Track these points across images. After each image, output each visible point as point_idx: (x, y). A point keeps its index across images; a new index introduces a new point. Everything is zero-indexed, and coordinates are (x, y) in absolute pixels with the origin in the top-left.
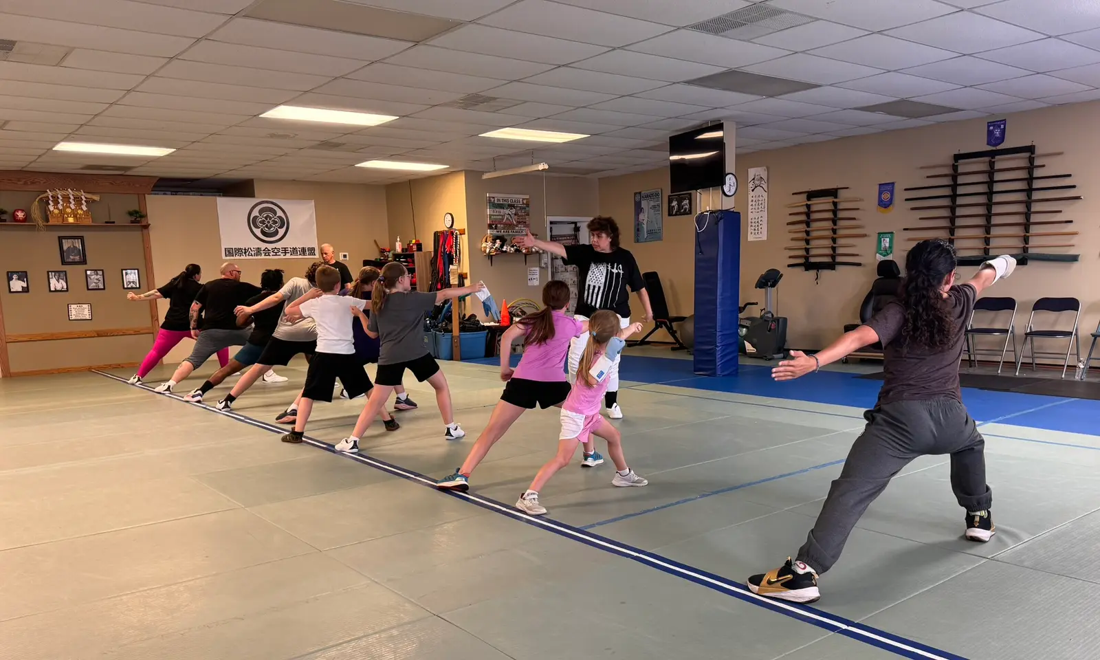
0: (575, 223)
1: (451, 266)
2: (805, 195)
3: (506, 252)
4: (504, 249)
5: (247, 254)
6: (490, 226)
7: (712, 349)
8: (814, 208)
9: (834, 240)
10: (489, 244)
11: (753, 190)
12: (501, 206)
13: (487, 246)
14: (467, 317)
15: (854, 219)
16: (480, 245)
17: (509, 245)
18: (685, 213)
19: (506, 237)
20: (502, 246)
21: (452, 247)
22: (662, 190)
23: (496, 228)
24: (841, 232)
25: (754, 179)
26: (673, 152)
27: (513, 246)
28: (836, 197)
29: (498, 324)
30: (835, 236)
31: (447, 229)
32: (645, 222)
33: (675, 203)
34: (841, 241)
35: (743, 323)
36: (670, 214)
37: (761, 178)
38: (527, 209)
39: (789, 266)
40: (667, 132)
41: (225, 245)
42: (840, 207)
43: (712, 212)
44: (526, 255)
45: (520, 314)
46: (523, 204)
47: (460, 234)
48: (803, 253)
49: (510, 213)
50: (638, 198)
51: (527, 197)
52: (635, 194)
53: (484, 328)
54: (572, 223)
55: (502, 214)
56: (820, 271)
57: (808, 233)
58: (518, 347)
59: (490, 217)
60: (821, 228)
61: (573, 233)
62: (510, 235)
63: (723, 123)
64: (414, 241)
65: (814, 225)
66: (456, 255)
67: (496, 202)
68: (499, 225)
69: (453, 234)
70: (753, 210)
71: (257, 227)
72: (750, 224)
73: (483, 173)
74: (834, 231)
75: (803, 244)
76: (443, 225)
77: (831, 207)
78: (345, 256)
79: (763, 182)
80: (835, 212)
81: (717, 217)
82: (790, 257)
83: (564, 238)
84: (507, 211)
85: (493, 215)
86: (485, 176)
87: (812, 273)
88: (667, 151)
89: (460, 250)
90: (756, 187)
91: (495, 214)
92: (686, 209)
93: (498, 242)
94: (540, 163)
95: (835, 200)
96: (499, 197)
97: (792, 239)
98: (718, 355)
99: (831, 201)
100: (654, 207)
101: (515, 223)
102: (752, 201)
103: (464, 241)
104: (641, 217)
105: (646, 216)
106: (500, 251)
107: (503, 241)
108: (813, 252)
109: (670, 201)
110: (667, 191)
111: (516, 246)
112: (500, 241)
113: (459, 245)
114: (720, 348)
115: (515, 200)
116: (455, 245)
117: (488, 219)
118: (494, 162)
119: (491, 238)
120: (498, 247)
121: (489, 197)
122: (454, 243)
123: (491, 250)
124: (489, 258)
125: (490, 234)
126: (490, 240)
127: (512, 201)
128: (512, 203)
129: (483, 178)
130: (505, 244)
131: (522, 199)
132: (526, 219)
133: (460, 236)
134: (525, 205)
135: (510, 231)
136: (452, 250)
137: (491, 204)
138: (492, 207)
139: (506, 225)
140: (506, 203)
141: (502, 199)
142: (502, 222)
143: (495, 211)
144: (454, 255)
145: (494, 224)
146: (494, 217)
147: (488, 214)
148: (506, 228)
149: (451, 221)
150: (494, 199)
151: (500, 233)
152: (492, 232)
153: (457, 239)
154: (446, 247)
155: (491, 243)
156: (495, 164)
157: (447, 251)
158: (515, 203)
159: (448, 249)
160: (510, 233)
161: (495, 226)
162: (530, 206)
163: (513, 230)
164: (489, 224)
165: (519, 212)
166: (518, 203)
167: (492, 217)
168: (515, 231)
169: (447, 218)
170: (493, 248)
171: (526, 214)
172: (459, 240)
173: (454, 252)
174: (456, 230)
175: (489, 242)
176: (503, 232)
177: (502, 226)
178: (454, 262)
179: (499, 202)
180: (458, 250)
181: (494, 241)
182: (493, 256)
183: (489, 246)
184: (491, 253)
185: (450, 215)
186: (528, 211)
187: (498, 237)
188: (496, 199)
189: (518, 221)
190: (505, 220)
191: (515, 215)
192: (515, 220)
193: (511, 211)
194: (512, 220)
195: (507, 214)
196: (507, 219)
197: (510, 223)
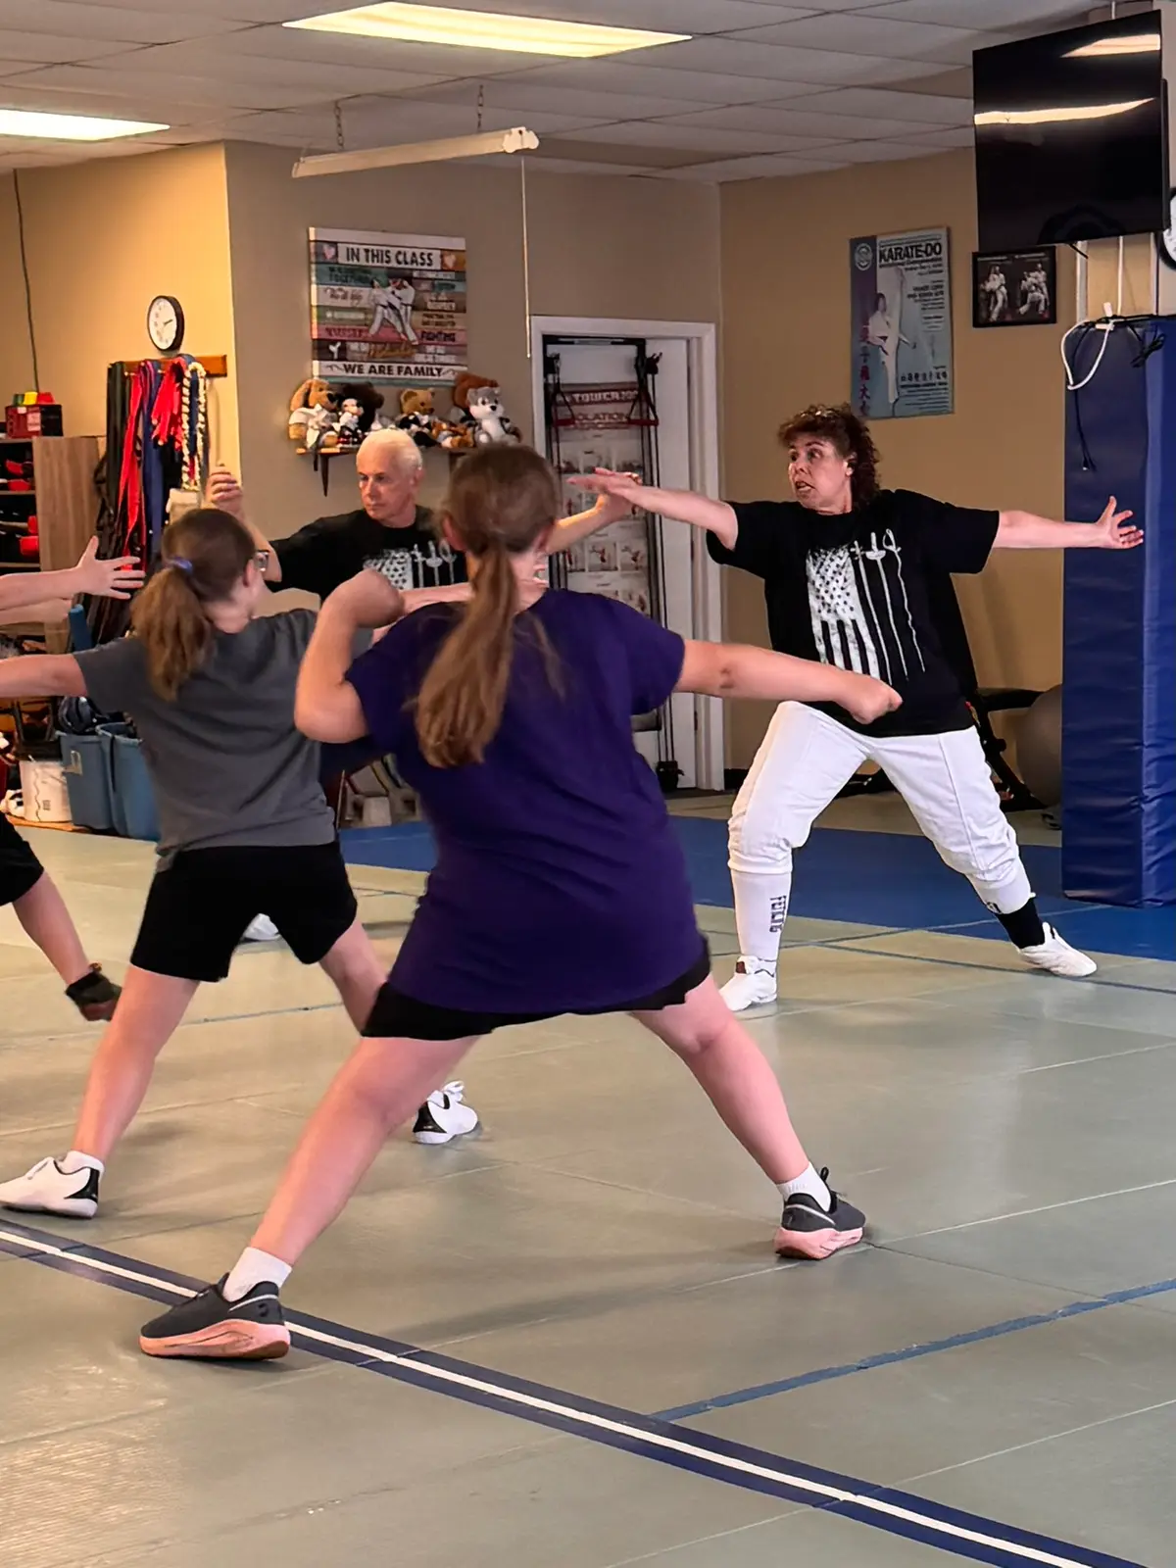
0: (640, 343)
1: (173, 492)
6: (321, 350)
7: (1127, 808)
10: (318, 413)
12: (360, 276)
13: (310, 421)
16: (279, 418)
17: (392, 419)
18: (1033, 319)
19: (378, 390)
20: (364, 423)
21: (176, 421)
22: (949, 230)
23: (343, 356)
26: (984, 102)
31: (158, 356)
32: (890, 346)
33: (996, 282)
36: (980, 321)
38: (459, 287)
40: (966, 33)
43: (1123, 323)
44: (453, 456)
46: (444, 269)
47: (209, 375)
49: (396, 303)
50: (863, 260)
51: (459, 244)
52: (855, 243)
54: (628, 341)
55: (363, 303)
59: (321, 316)
61: (634, 378)
62: (391, 382)
63: (1159, 11)
64: (31, 398)
66: (193, 451)
67: (342, 259)
68: (354, 346)
69: (181, 376)
73: (296, 154)
76: (142, 340)
81: (1141, 339)
83: (598, 396)
84: (384, 295)
85: (333, 309)
86: (306, 168)
88: (968, 98)
89: (206, 433)
91: (339, 303)
92: (1035, 305)
93: (351, 411)
94: (508, 127)
96: (353, 241)
98: (1148, 831)
100: (922, 293)
101: (412, 336)
103: (222, 403)
104: (877, 326)
105: (895, 321)
107: (370, 403)
109: (979, 276)
110: (968, 241)
111: (416, 421)
112: (358, 405)
113: (205, 414)
114: (1155, 803)
115: (414, 254)
116: (190, 414)
117: (315, 321)
118: (338, 117)
119: (325, 392)
120: (353, 428)
121: (316, 241)
122: (185, 409)
123: (324, 437)
124: (316, 469)
125: (320, 376)
126: (318, 401)
127: (401, 258)
128: (403, 266)
129: (294, 176)
130: (377, 416)
131: (439, 252)
132: (453, 324)
133: (208, 381)
134: (450, 276)
135: (395, 366)
136: (176, 433)
137: (325, 267)
138: (327, 279)
139: (379, 347)
140: (379, 264)
141: (367, 251)
142: (364, 334)
143: (340, 294)
144: (186, 451)
145: (334, 343)
146: (337, 315)
147: (314, 302)
148: (378, 355)
149: (174, 326)
150: (333, 250)
151: (356, 374)
152: (328, 372)
153: (198, 395)
154: (154, 422)
155: (325, 413)
156: (339, 125)
157: (157, 439)
158: (414, 266)
159: (162, 429)
160: (395, 375)
161: (339, 349)
162: (468, 276)
163: (405, 366)
164: (318, 340)
165: (427, 297)
166: (426, 267)
167: (329, 315)
168: (413, 367)
169: (157, 315)
170: (332, 429)
171: (453, 305)
172: (206, 398)
173: (185, 442)
174: (192, 359)
175: (318, 407)
176: (370, 372)
177: (365, 347)
178: (185, 478)
179: (355, 262)
180: (200, 436)
181: (335, 404)
182: (331, 460)
183: (317, 423)
184: (324, 450)
185: (168, 304)
186: (463, 294)
187: (349, 390)
188: (343, 249)
189: (424, 332)
190: (376, 326)
191: (414, 308)
192: (414, 330)
193: (397, 292)
194: (403, 325)
195: (386, 304)
196: (385, 322)
197: (394, 337)
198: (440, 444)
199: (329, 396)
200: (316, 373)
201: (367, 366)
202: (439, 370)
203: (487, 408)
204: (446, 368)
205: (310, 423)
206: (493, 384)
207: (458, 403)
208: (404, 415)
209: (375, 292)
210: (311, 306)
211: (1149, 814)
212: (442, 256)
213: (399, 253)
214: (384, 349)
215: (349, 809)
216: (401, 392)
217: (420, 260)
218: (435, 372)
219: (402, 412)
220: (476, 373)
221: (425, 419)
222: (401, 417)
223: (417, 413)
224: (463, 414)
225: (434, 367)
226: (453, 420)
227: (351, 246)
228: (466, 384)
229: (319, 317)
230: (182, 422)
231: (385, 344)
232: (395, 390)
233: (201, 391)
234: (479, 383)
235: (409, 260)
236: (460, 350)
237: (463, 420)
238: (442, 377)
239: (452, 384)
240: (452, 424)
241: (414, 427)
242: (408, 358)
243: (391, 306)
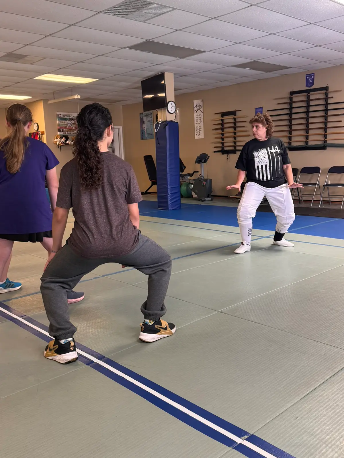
2: (220, 115)
3: (68, 144)
6: (59, 130)
7: (166, 195)
8: (225, 121)
9: (235, 138)
10: (59, 140)
11: (196, 112)
12: (65, 119)
13: (57, 141)
15: (244, 127)
16: (53, 140)
17: (71, 140)
19: (69, 136)
20: (66, 141)
22: (153, 112)
24: (238, 134)
25: (196, 106)
28: (235, 115)
30: (235, 136)
31: (35, 132)
34: (238, 139)
35: (191, 182)
37: (200, 105)
39: (215, 152)
40: (140, 78)
42: (238, 120)
43: (163, 122)
47: (42, 134)
48: (220, 145)
49: (71, 123)
50: (141, 116)
52: (140, 114)
55: (66, 123)
56: (229, 154)
57: (223, 134)
59: (59, 125)
60: (229, 132)
62: (71, 135)
63: (164, 73)
65: (226, 130)
67: (62, 117)
68: (64, 130)
69: (38, 134)
70: (197, 123)
72: (195, 130)
73: (48, 100)
74: (235, 133)
75: (220, 140)
77: (233, 121)
79: (201, 108)
80: (235, 123)
81: (165, 124)
82: (215, 147)
84: (69, 122)
86: (49, 102)
87: (225, 156)
90: (198, 110)
93: (63, 140)
94: (75, 95)
95: (235, 117)
96: (63, 114)
97: (216, 138)
98: (169, 199)
99: (233, 117)
100: (150, 121)
101: (74, 128)
102: (196, 118)
103: (44, 138)
104: (143, 126)
105: (146, 126)
106: (65, 143)
107: (67, 138)
108: (225, 144)
112: (65, 138)
114: (170, 195)
118: (54, 94)
119: (60, 137)
120: (63, 141)
121: (58, 114)
124: (58, 148)
126: (59, 138)
128: (72, 118)
130: (68, 140)
135: (71, 133)
137: (59, 118)
138: (60, 120)
140: (68, 117)
141: (66, 115)
142: (66, 128)
143: (62, 122)
145: (61, 129)
146: (61, 125)
147: (58, 123)
148: (68, 131)
149: (37, 127)
150: (60, 115)
151: (65, 134)
152: (60, 133)
156: (54, 96)
160: (71, 134)
163: (73, 133)
167: (60, 125)
168: (74, 133)
169: (35, 126)
170: (61, 142)
174: (40, 132)
175: (59, 139)
176: (67, 133)
177: (66, 130)
179: (64, 117)
182: (62, 147)
184: (60, 145)
185: (36, 124)
187: (64, 136)
188: (62, 115)
191: (74, 124)
192: (74, 127)
196: (69, 126)
197: (71, 128)
200: (58, 134)
209: (68, 121)
211: (169, 196)
213: (71, 116)
222: (72, 140)
231: (69, 129)
232: (71, 136)
233: (41, 137)
235: (73, 116)
242: (73, 131)
243: (70, 124)
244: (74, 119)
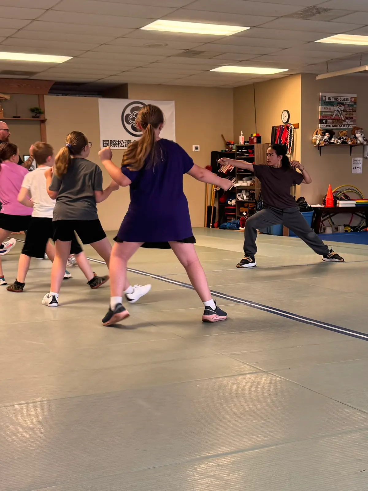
3: (333, 143)
4: (332, 141)
5: (120, 145)
6: (321, 121)
10: (319, 136)
12: (331, 104)
13: (317, 138)
14: (296, 200)
16: (310, 138)
17: (337, 138)
19: (334, 131)
20: (330, 138)
21: (286, 139)
23: (326, 123)
27: (340, 139)
29: (323, 206)
31: (283, 124)
41: (103, 138)
44: (351, 146)
45: (343, 198)
46: (351, 102)
47: (295, 128)
51: (355, 95)
53: (311, 209)
55: (332, 110)
58: (340, 227)
62: (337, 129)
64: (255, 135)
66: (290, 146)
67: (327, 100)
68: (329, 121)
69: (288, 128)
71: (129, 123)
73: (317, 75)
76: (280, 120)
78: (197, 148)
84: (337, 108)
85: (324, 112)
86: (319, 77)
89: (293, 142)
91: (326, 110)
93: (327, 136)
94: (367, 64)
96: (330, 96)
101: (343, 118)
103: (298, 134)
106: (329, 143)
107: (332, 134)
111: (343, 138)
112: (329, 134)
113: (293, 137)
115: (344, 98)
116: (290, 137)
117: (320, 115)
118: (327, 65)
119: (321, 131)
120: (327, 139)
121: (321, 96)
122: (289, 136)
123: (321, 142)
124: (318, 149)
125: (320, 128)
126: (320, 133)
127: (341, 99)
128: (342, 101)
129: (316, 79)
130: (333, 137)
131: (350, 98)
132: (353, 115)
133: (294, 130)
134: (353, 103)
135: (338, 125)
136: (287, 142)
137: (323, 102)
138: (323, 105)
139: (335, 120)
140: (336, 101)
141: (333, 98)
142: (331, 118)
143: (326, 108)
144: (288, 146)
145: (324, 120)
146: (325, 113)
147: (320, 110)
148: (335, 123)
149: (287, 117)
150: (325, 98)
151: (329, 127)
152: (322, 127)
153: (292, 133)
154: (282, 139)
155: (321, 136)
156: (327, 67)
157: (282, 143)
158: (344, 101)
159: (283, 141)
160: (338, 127)
161: (325, 121)
162: (357, 103)
163: (340, 125)
164: (320, 119)
165: (347, 109)
166: (347, 101)
167: (323, 113)
168: (342, 125)
169: (284, 115)
170: (322, 140)
171: (353, 110)
172: (294, 133)
173: (288, 144)
174: (291, 124)
175: (319, 135)
176: (332, 127)
177: (331, 121)
178: (288, 152)
179: (330, 101)
180: (292, 142)
181: (324, 134)
182: (322, 148)
183: (319, 139)
184: (320, 145)
185: (286, 112)
186: (355, 107)
187: (327, 131)
188: (327, 97)
189: (346, 117)
190: (334, 116)
191: (344, 111)
192: (343, 116)
193: (340, 108)
194: (341, 116)
195: (337, 110)
196: (336, 114)
197: (338, 118)
198: (348, 143)
199: (322, 132)
200: (319, 127)
201: (331, 125)
202: (349, 126)
203: (360, 134)
204: (350, 125)
205: (317, 139)
206: (362, 129)
207: (353, 133)
208: (340, 137)
209: (335, 107)
210: (319, 111)
212: (351, 99)
213: (341, 98)
214: (336, 121)
215: (322, 230)
216: (339, 132)
217: (345, 100)
218: (348, 126)
219: (339, 136)
220: (358, 126)
221: (345, 138)
222: (339, 137)
223: (343, 136)
224: (354, 136)
225: (347, 125)
226: (351, 138)
227: (329, 97)
228: (355, 129)
229: (321, 114)
230: (288, 140)
231: (336, 120)
233: (293, 132)
234: (358, 129)
235: (343, 99)
236: (354, 121)
237: (354, 138)
238: (350, 128)
239: (352, 129)
240: (351, 139)
241: (342, 139)
242: (341, 123)
243: (338, 111)
244: (344, 103)
